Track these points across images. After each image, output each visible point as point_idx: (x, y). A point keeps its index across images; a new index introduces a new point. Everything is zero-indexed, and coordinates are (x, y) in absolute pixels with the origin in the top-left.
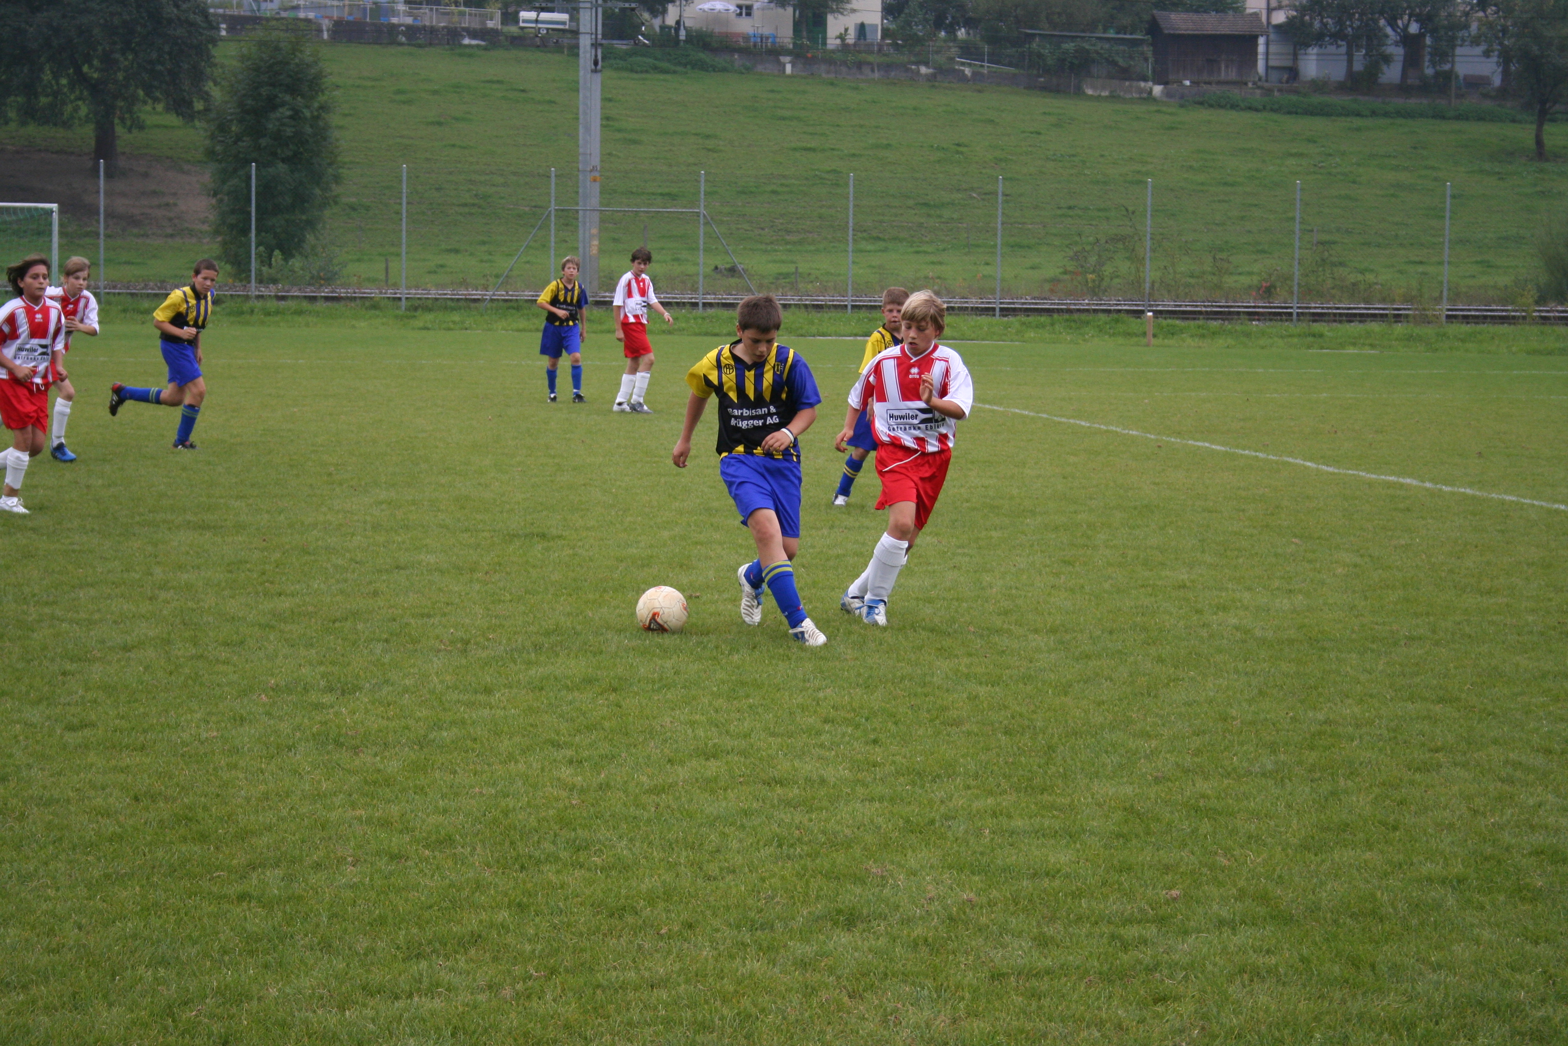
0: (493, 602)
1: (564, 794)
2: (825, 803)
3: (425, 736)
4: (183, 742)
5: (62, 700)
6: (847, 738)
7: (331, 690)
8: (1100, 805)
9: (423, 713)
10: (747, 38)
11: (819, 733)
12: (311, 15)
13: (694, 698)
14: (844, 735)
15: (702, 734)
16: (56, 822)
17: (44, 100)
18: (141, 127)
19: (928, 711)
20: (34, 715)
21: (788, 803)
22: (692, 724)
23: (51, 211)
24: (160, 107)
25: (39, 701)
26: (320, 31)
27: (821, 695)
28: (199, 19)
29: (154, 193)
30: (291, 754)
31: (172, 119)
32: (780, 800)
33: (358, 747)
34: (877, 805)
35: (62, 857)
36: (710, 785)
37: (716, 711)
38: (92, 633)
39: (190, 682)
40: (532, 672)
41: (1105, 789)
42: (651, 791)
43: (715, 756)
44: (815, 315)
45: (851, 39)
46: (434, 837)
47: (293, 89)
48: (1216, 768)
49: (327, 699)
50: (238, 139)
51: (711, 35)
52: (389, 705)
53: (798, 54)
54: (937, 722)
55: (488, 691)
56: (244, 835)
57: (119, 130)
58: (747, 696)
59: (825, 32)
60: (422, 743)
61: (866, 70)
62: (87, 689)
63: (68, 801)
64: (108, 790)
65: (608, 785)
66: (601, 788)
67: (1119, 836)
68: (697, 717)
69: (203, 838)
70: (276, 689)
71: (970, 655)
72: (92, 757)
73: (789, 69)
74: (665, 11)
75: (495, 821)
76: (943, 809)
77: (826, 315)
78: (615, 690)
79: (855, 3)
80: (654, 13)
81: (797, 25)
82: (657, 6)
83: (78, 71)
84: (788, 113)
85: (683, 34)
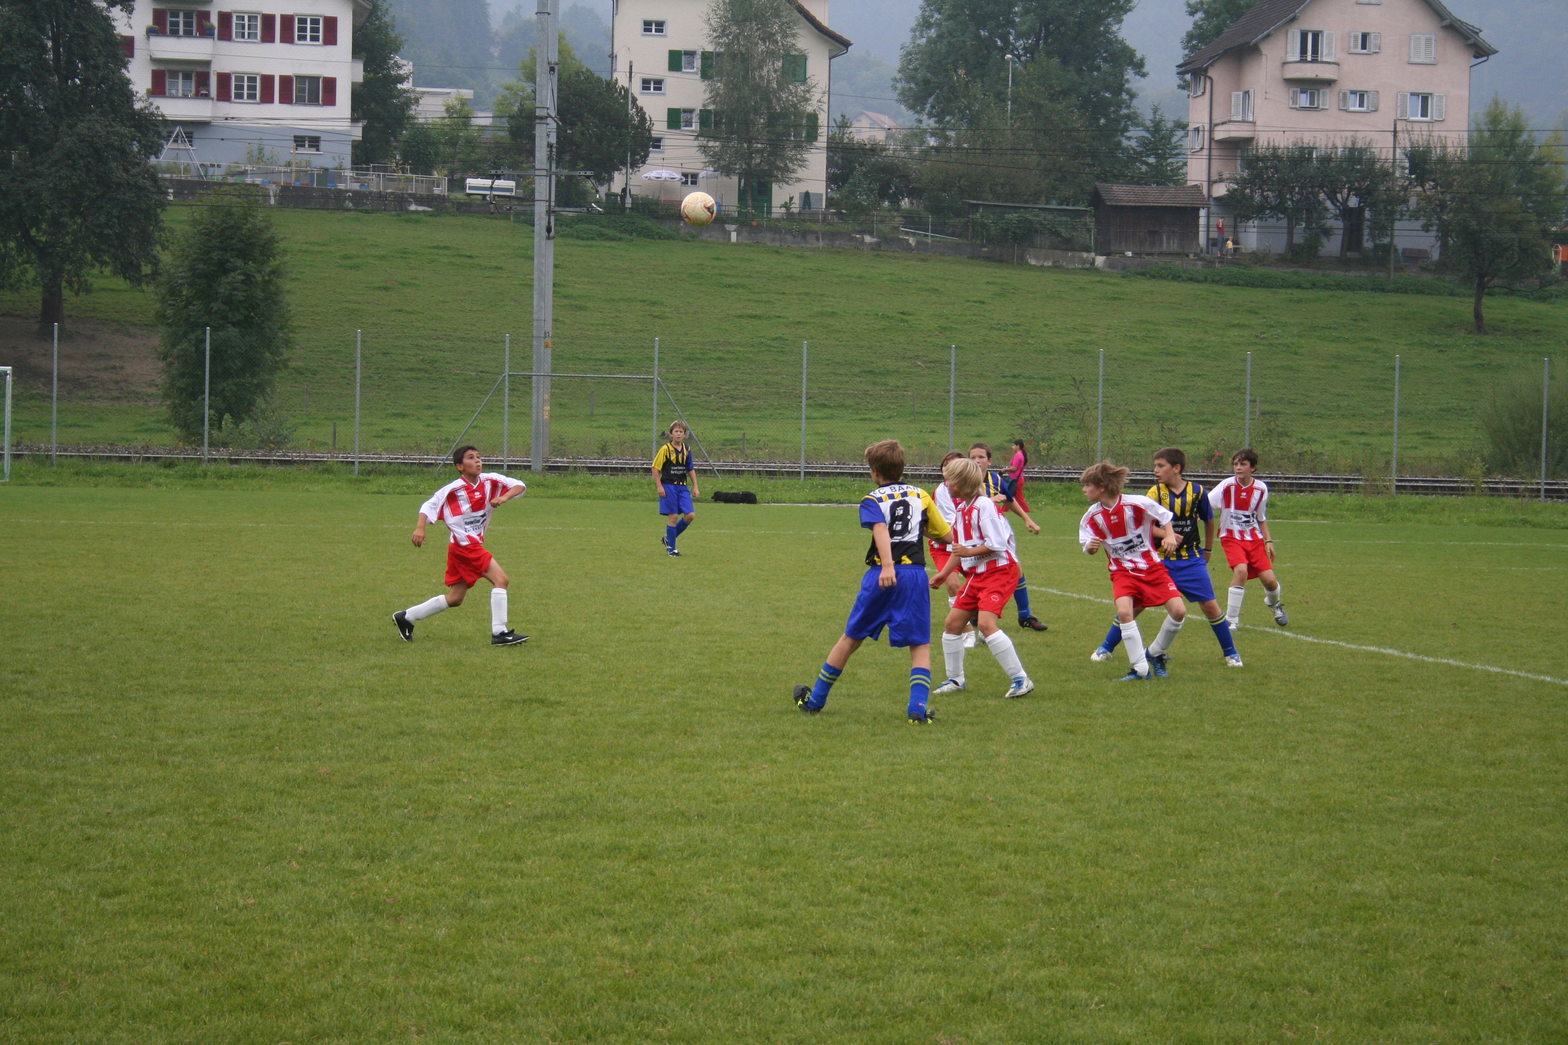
0: (505, 769)
1: (617, 963)
2: (879, 973)
3: (465, 904)
4: (221, 909)
5: (91, 866)
6: (887, 908)
7: (359, 856)
8: (1154, 976)
9: (456, 880)
11: (857, 903)
12: (258, 181)
13: (726, 866)
14: (883, 905)
15: (742, 903)
16: (110, 990)
18: (88, 291)
19: (963, 880)
20: (67, 880)
21: (843, 974)
22: (729, 892)
23: (6, 374)
24: (107, 270)
25: (68, 868)
26: (266, 196)
27: (852, 863)
28: (148, 184)
29: (100, 356)
30: (332, 921)
31: (120, 283)
32: (833, 971)
33: (399, 915)
34: (931, 976)
35: (123, 1025)
36: (759, 953)
37: (751, 880)
38: (109, 798)
39: (217, 849)
40: (558, 838)
41: (1158, 961)
42: (701, 961)
43: (758, 925)
44: (768, 482)
45: (796, 208)
46: (493, 1008)
47: (244, 255)
48: (1262, 939)
49: (357, 866)
50: (189, 303)
51: (657, 203)
52: (421, 872)
53: (743, 222)
54: (974, 891)
55: (518, 858)
56: (300, 1004)
57: (66, 293)
58: (779, 865)
59: (770, 201)
60: (462, 911)
61: (811, 238)
62: (114, 853)
63: (117, 968)
64: (156, 958)
65: (658, 955)
66: (650, 957)
67: (1181, 1008)
68: (733, 886)
69: (261, 1007)
70: (304, 854)
71: (993, 824)
72: (133, 924)
73: (734, 236)
74: (611, 179)
75: (552, 989)
76: (998, 980)
77: (780, 482)
78: (645, 858)
79: (801, 173)
80: (600, 180)
81: (742, 194)
82: (603, 174)
83: (26, 234)
84: (734, 281)
85: (629, 201)
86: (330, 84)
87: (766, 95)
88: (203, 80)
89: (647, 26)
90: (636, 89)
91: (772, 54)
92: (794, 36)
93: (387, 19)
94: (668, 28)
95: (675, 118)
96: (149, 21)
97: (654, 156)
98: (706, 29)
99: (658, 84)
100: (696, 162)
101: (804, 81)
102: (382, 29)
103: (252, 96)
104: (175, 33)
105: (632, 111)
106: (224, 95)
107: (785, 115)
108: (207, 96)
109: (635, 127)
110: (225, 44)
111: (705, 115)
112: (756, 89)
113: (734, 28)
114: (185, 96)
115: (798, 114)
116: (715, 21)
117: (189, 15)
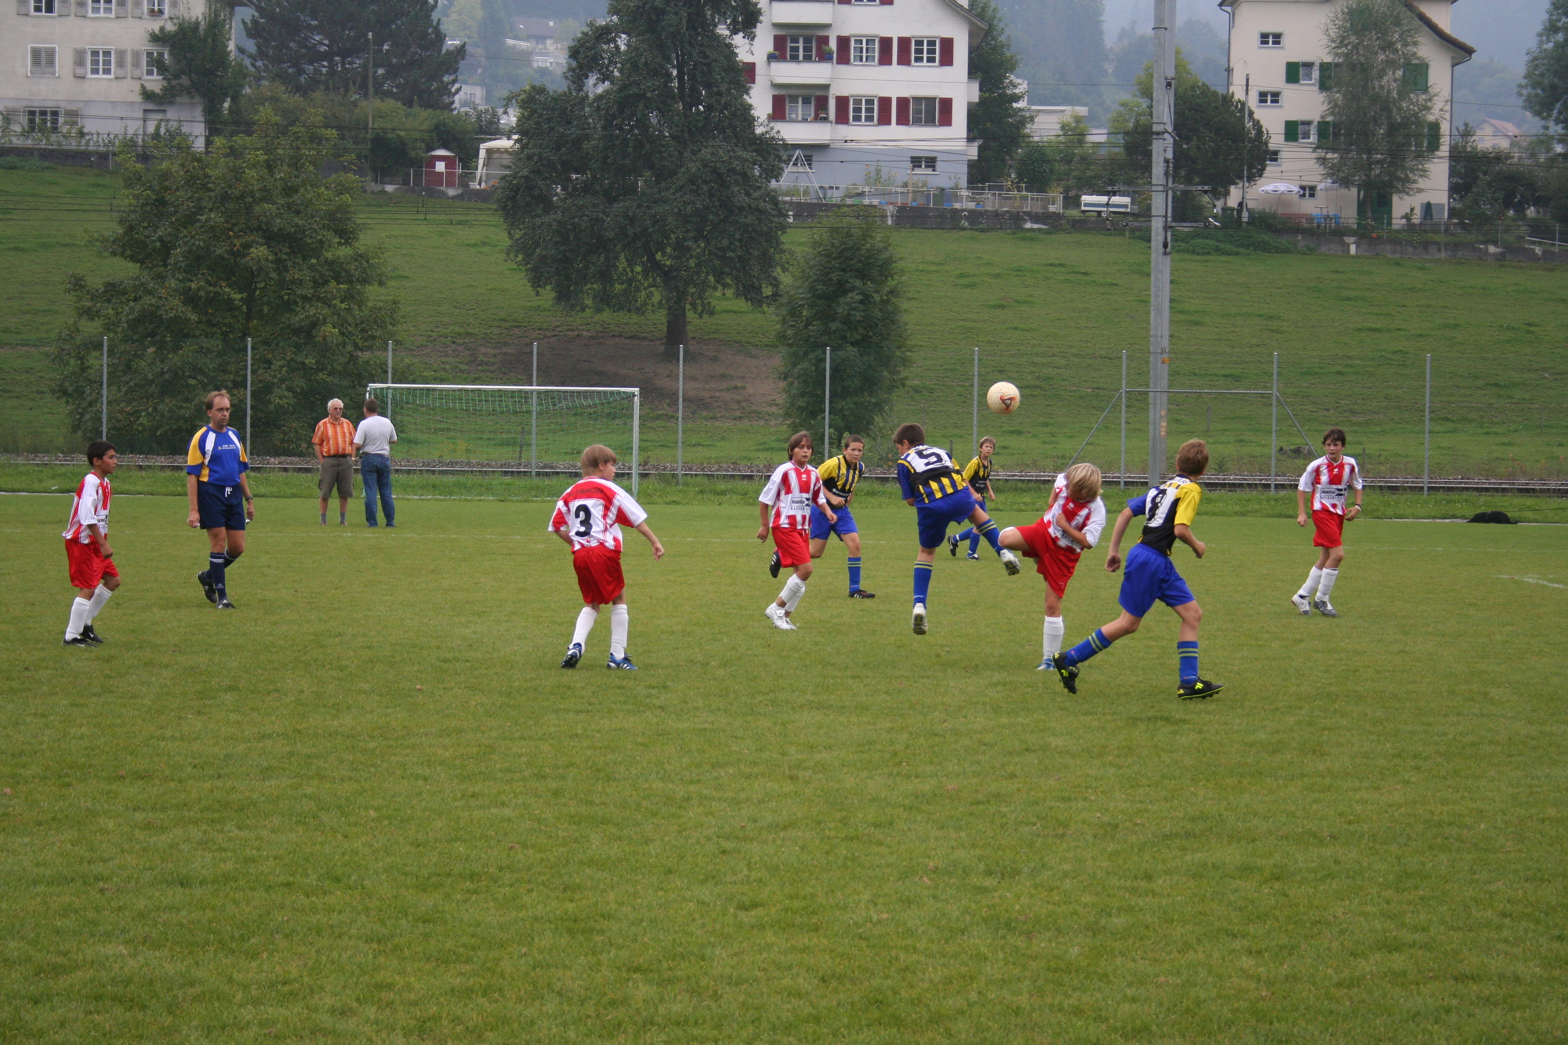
0: (1132, 787)
1: (1253, 985)
2: (1525, 1001)
3: (1096, 923)
4: (856, 924)
5: (728, 879)
6: (1530, 935)
7: (989, 873)
9: (1087, 898)
10: (1310, 219)
11: (1499, 928)
12: (875, 202)
13: (1361, 888)
14: (1526, 931)
15: (1379, 927)
16: (750, 1001)
17: (618, 287)
18: (712, 313)
20: (705, 892)
21: (1488, 1001)
22: (1366, 915)
23: (633, 395)
24: (730, 293)
25: (706, 880)
26: (884, 217)
27: (1492, 887)
28: (769, 207)
29: (723, 376)
30: (965, 938)
31: (741, 304)
32: (1478, 997)
33: (1031, 932)
35: (765, 1037)
36: (1398, 977)
37: (1388, 903)
38: (743, 812)
39: (849, 863)
40: (1188, 858)
42: (1339, 984)
43: (1397, 949)
44: (1390, 498)
45: (1417, 219)
46: (1129, 1028)
47: (863, 275)
49: (988, 882)
50: (808, 324)
51: (1274, 216)
52: (1052, 890)
53: (1362, 234)
55: (1149, 878)
56: (936, 1019)
57: (690, 315)
58: (1416, 888)
59: (1390, 212)
61: (1433, 250)
62: (749, 867)
63: (756, 980)
64: (794, 971)
65: (1294, 977)
66: (1287, 979)
68: (1369, 908)
69: (898, 1021)
70: (935, 870)
72: (770, 937)
73: (1353, 249)
74: (1227, 193)
75: (1187, 1011)
77: (1402, 497)
78: (1278, 879)
79: (1422, 183)
80: (1217, 195)
81: (1361, 206)
82: (1220, 190)
83: (652, 258)
84: (1353, 294)
85: (1245, 215)
86: (946, 105)
87: (1386, 104)
88: (822, 103)
89: (1264, 38)
90: (1253, 102)
91: (1392, 64)
92: (1415, 44)
93: (1002, 39)
94: (1285, 40)
95: (1293, 131)
96: (770, 48)
97: (1271, 169)
98: (1325, 40)
99: (1276, 97)
100: (1314, 174)
101: (1425, 89)
102: (997, 49)
103: (869, 119)
104: (794, 58)
105: (1249, 125)
106: (842, 118)
107: (1405, 124)
108: (825, 119)
109: (1251, 141)
110: (843, 68)
111: (1323, 128)
112: (1375, 99)
113: (1353, 39)
114: (804, 120)
115: (1420, 123)
116: (1333, 32)
117: (808, 40)
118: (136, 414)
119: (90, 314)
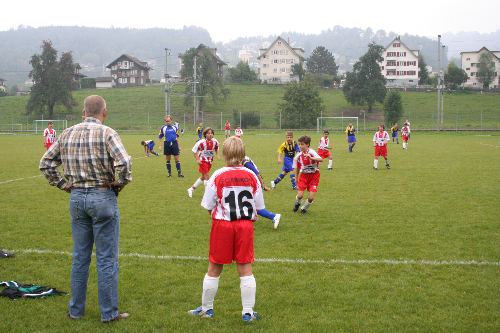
10: (475, 88)
12: (403, 87)
17: (361, 102)
18: (375, 106)
23: (357, 119)
24: (378, 102)
26: (404, 90)
28: (384, 89)
29: (377, 115)
31: (380, 104)
45: (493, 88)
47: (396, 99)
50: (388, 107)
51: (468, 88)
53: (484, 90)
57: (372, 106)
59: (488, 87)
61: (495, 93)
73: (482, 93)
74: (461, 85)
77: (477, 132)
79: (494, 82)
80: (459, 85)
81: (484, 86)
82: (460, 83)
83: (366, 97)
84: (481, 100)
85: (464, 88)
86: (415, 72)
87: (488, 70)
88: (395, 72)
89: (467, 59)
90: (465, 70)
91: (489, 63)
92: (492, 59)
93: (424, 61)
94: (471, 60)
95: (472, 74)
96: (386, 64)
97: (468, 80)
98: (477, 59)
99: (469, 69)
100: (476, 81)
101: (494, 67)
102: (423, 63)
103: (402, 74)
104: (390, 65)
105: (464, 73)
106: (398, 74)
107: (491, 72)
108: (395, 75)
109: (465, 76)
110: (398, 67)
111: (477, 73)
112: (486, 69)
113: (482, 59)
114: (392, 75)
115: (493, 72)
116: (479, 58)
117: (392, 63)
118: (287, 123)
119: (280, 108)
